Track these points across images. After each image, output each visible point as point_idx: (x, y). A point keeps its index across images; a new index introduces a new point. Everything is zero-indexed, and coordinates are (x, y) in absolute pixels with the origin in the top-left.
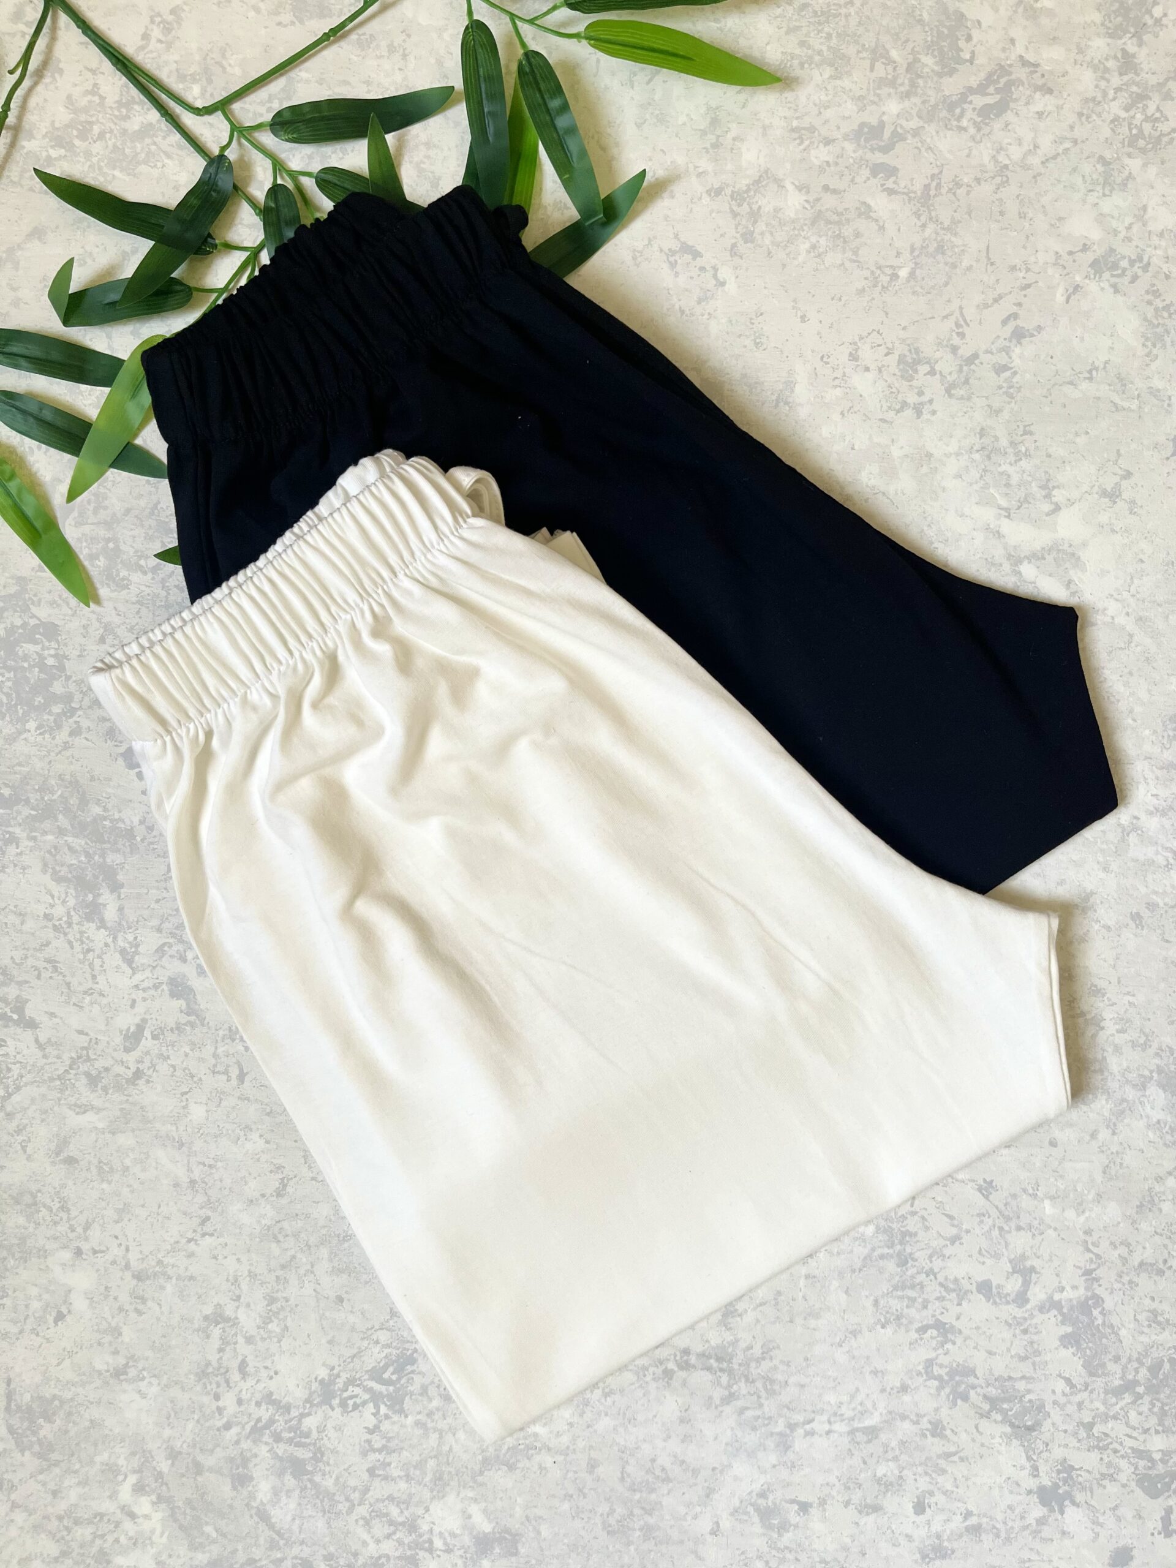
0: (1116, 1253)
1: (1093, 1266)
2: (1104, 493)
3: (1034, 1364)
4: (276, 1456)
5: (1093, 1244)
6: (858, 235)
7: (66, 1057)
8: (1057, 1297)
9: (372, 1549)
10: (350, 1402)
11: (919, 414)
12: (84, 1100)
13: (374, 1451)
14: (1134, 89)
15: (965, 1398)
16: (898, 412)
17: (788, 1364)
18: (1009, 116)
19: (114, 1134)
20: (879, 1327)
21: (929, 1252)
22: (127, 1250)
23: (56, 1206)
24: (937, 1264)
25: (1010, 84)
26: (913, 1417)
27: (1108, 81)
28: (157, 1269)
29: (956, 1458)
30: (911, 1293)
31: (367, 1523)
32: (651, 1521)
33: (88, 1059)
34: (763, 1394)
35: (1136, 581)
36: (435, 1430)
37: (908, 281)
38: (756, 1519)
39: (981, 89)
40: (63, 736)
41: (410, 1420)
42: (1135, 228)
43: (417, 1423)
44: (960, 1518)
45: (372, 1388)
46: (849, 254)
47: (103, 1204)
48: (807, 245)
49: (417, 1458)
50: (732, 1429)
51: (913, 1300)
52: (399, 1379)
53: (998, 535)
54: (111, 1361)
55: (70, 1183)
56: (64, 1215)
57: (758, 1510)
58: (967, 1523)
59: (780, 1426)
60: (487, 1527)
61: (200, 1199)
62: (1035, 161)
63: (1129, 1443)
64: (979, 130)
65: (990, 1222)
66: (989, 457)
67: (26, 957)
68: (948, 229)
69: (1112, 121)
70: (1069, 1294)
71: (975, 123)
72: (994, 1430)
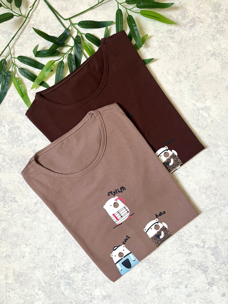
0: (221, 238)
1: (217, 240)
2: (214, 97)
3: (206, 259)
4: (65, 282)
5: (217, 236)
6: (168, 50)
7: (23, 208)
8: (210, 246)
9: (84, 299)
10: (79, 271)
11: (180, 83)
12: (27, 216)
13: (84, 280)
14: (218, 22)
15: (194, 266)
16: (176, 83)
17: (161, 261)
18: (195, 27)
19: (33, 222)
20: (177, 253)
21: (186, 239)
22: (36, 244)
23: (22, 236)
24: (188, 241)
25: (195, 21)
26: (184, 270)
27: (213, 20)
28: (42, 247)
29: (192, 277)
30: (183, 247)
31: (83, 294)
32: (136, 292)
33: (28, 208)
34: (156, 267)
35: (221, 113)
36: (95, 276)
37: (177, 58)
38: (156, 291)
39: (190, 23)
40: (21, 147)
41: (90, 274)
42: (219, 48)
43: (91, 275)
44: (193, 289)
45: (83, 269)
46: (166, 53)
47: (31, 235)
48: (158, 52)
49: (91, 281)
50: (151, 274)
51: (183, 248)
52: (88, 266)
53: (195, 105)
54: (33, 265)
55: (25, 232)
56: (24, 238)
57: (156, 289)
58: (195, 290)
59: (160, 273)
60: (105, 294)
61: (49, 234)
62: (200, 36)
63: (224, 273)
64: (190, 30)
65: (197, 233)
66: (193, 91)
67: (15, 189)
68: (185, 48)
69: (214, 28)
70: (212, 246)
71: (189, 29)
72: (199, 272)
